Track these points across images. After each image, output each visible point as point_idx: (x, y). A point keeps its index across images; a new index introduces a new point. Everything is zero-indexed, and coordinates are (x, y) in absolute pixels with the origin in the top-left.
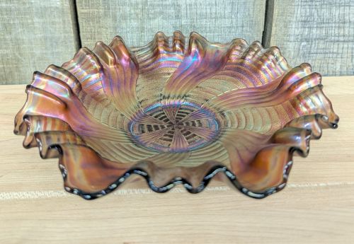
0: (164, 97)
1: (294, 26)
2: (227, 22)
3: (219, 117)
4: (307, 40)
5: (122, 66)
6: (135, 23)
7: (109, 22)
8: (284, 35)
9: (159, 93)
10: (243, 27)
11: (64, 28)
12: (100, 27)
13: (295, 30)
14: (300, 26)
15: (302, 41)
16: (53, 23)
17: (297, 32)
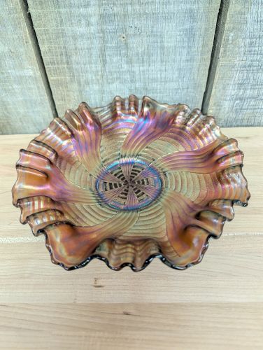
0: (122, 157)
1: (231, 88)
2: (174, 85)
3: (162, 177)
4: (241, 99)
5: (88, 130)
6: (96, 87)
7: (75, 86)
8: (222, 96)
9: (117, 153)
10: (188, 88)
11: (39, 92)
12: (68, 91)
13: (232, 91)
14: (236, 88)
15: (236, 99)
16: (30, 89)
17: (233, 93)
